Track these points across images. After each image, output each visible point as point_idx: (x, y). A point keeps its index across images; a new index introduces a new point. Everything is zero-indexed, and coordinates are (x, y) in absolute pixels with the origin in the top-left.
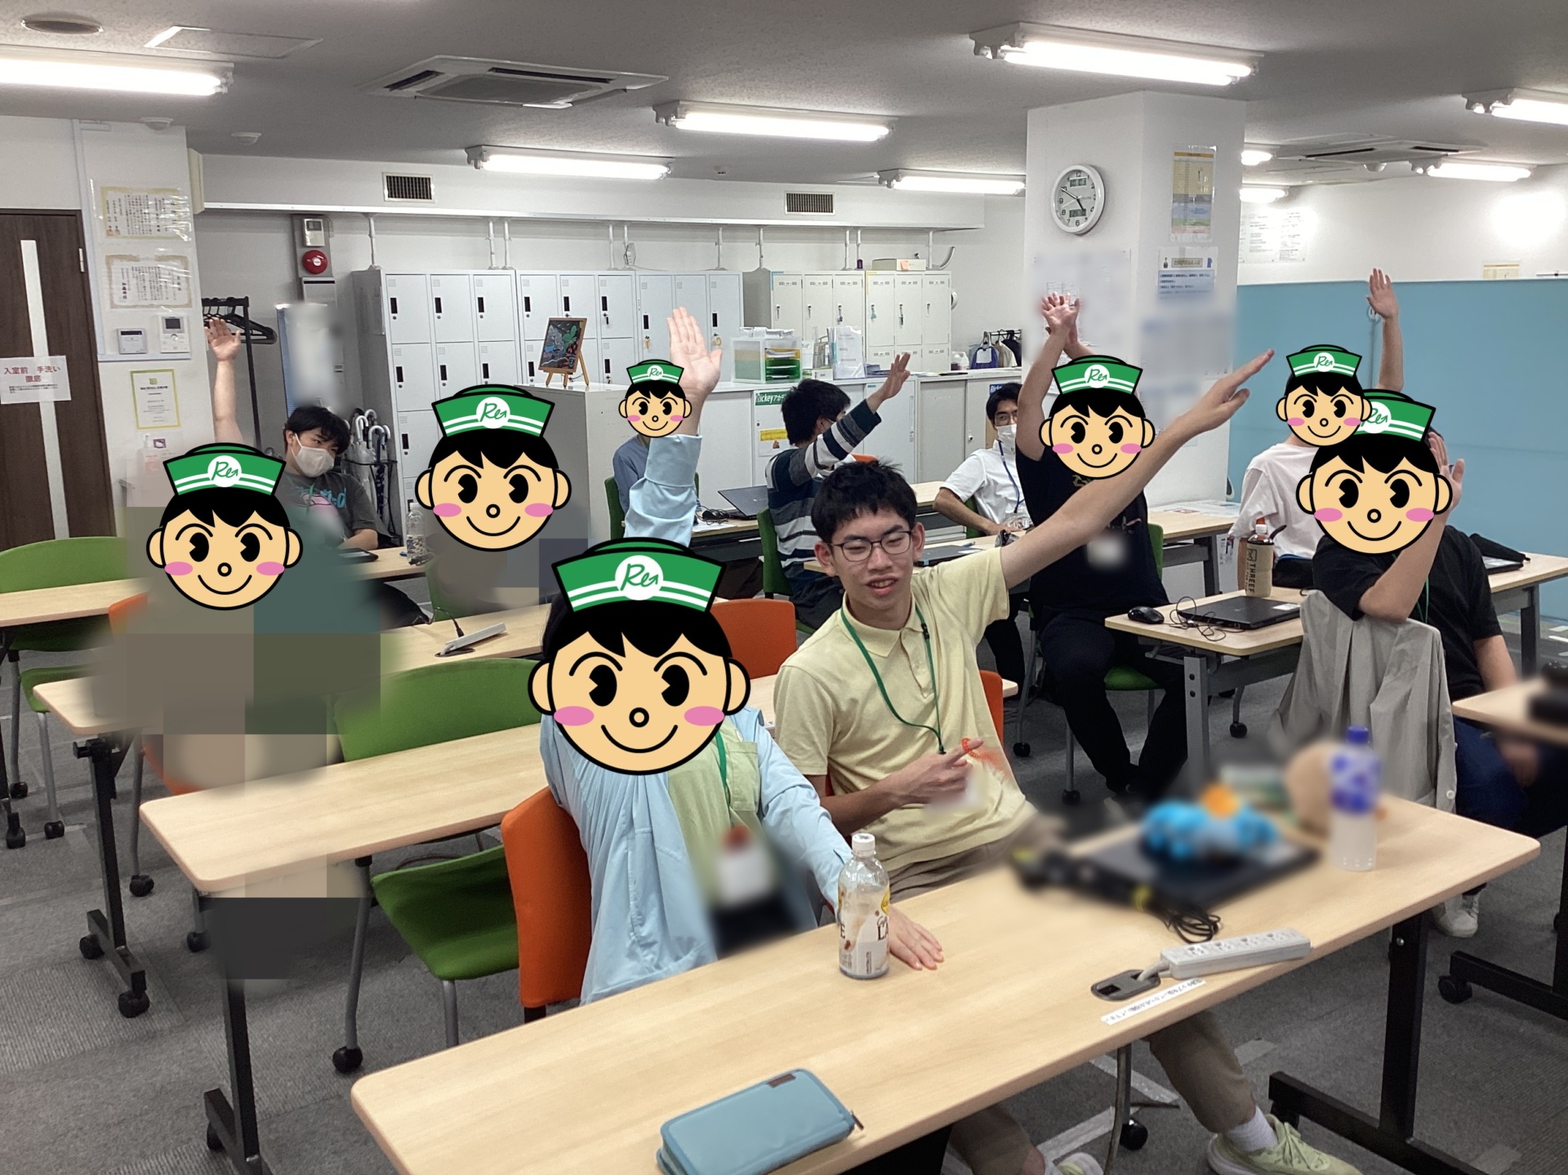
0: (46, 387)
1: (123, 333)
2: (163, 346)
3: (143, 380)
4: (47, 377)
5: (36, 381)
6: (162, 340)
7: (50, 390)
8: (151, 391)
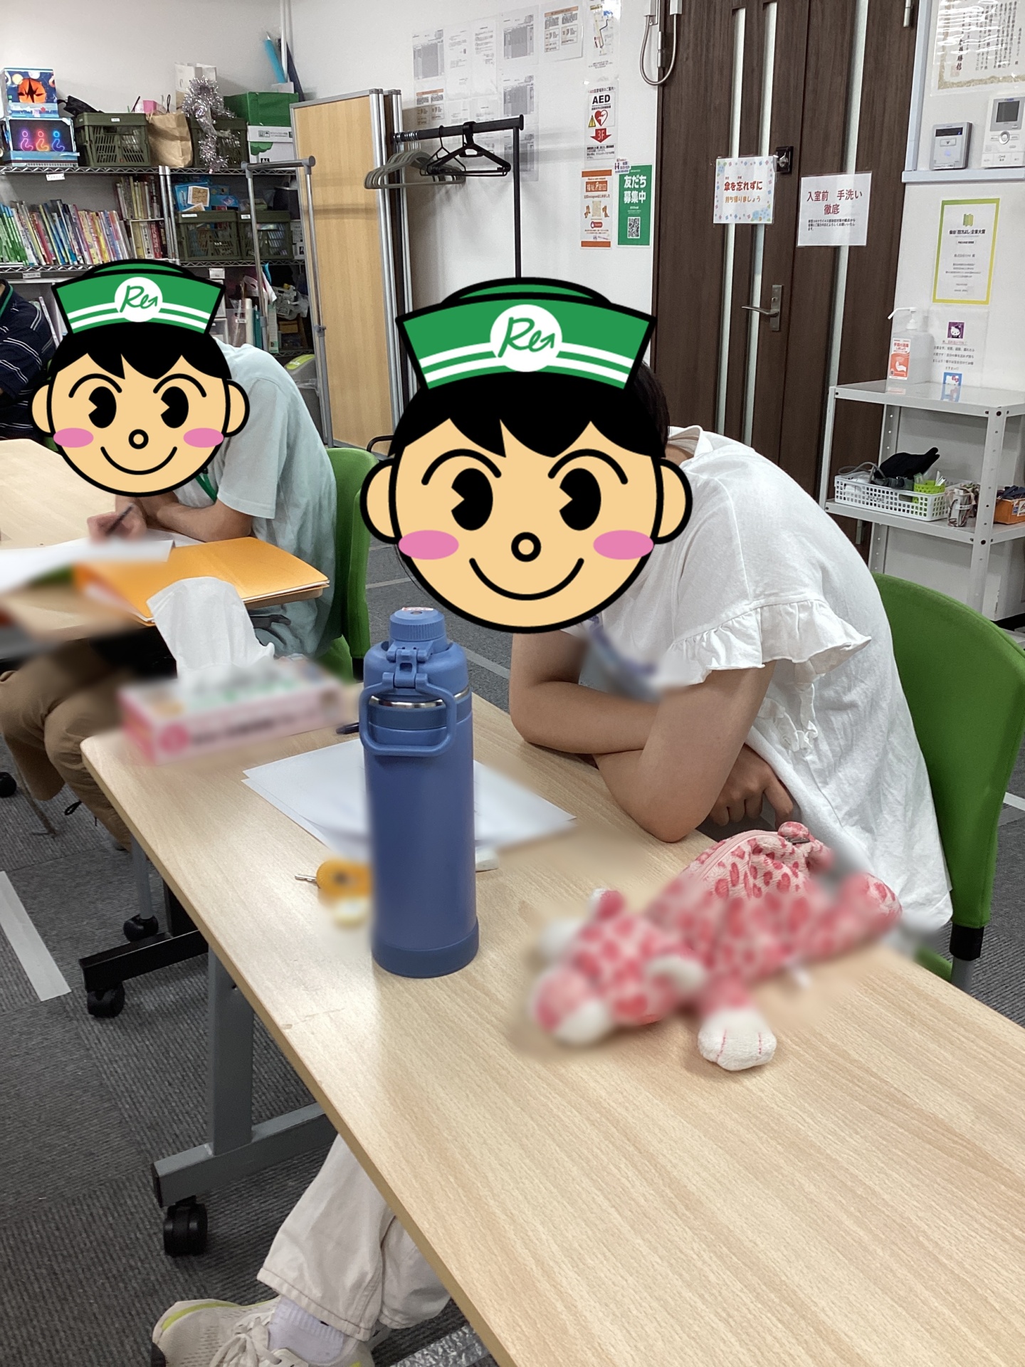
0: (842, 222)
1: (940, 133)
2: (984, 157)
3: (954, 217)
4: (846, 208)
5: (834, 212)
6: (987, 142)
7: (847, 228)
8: (963, 238)
